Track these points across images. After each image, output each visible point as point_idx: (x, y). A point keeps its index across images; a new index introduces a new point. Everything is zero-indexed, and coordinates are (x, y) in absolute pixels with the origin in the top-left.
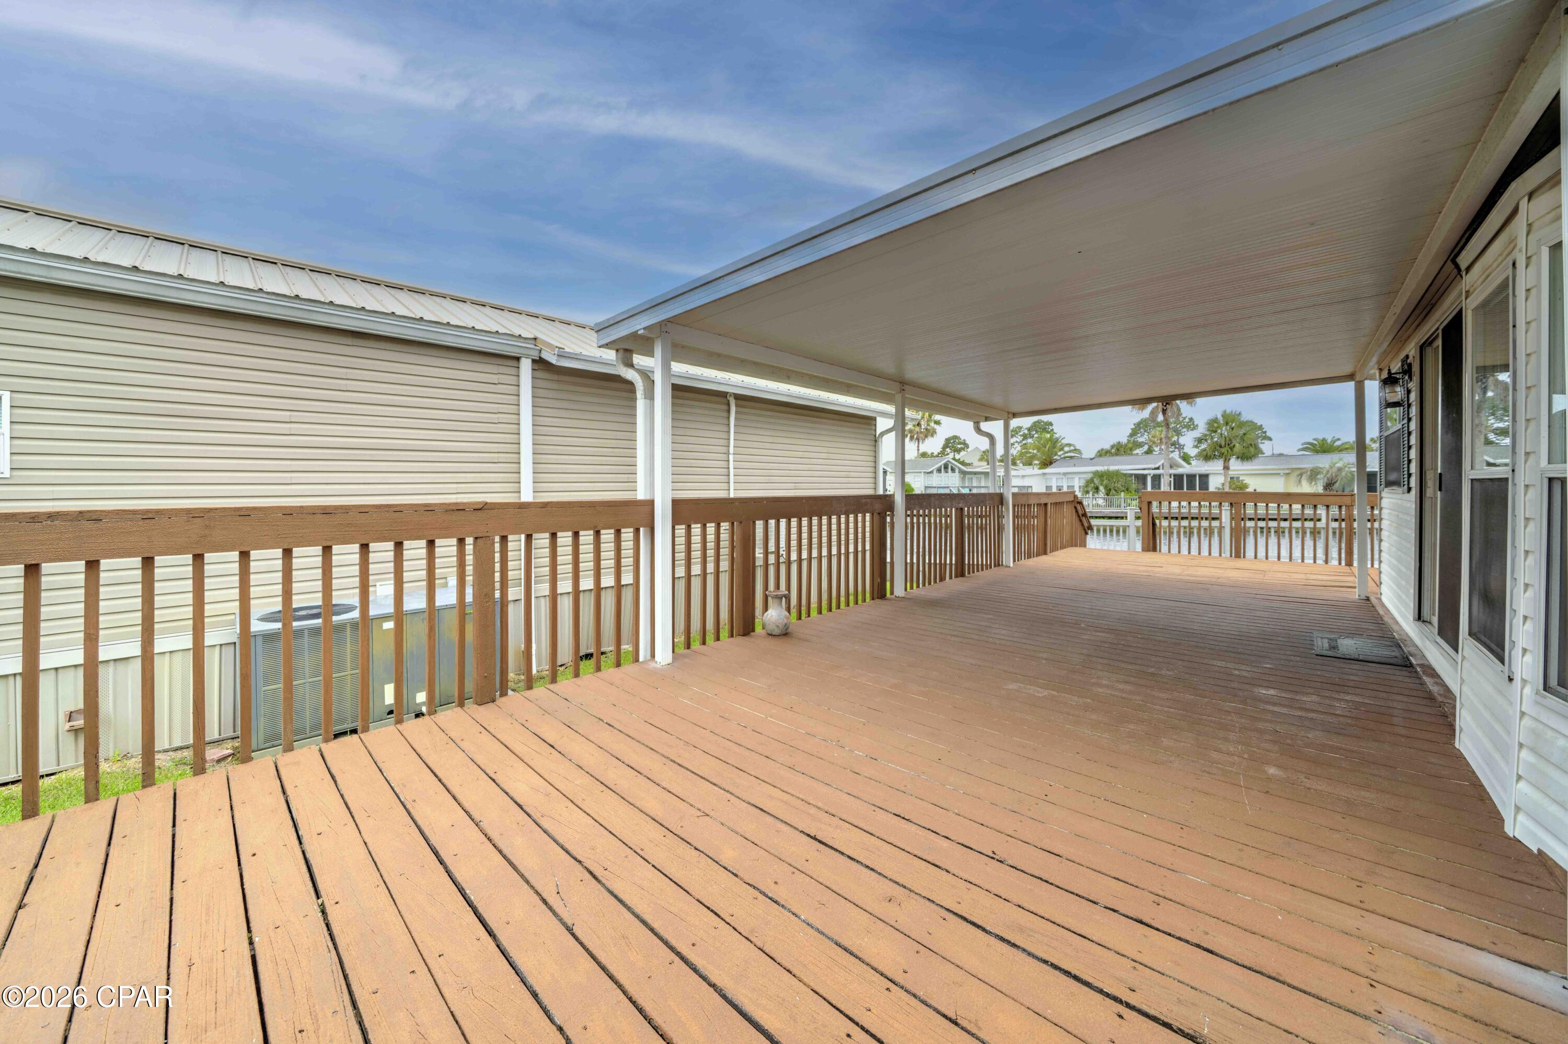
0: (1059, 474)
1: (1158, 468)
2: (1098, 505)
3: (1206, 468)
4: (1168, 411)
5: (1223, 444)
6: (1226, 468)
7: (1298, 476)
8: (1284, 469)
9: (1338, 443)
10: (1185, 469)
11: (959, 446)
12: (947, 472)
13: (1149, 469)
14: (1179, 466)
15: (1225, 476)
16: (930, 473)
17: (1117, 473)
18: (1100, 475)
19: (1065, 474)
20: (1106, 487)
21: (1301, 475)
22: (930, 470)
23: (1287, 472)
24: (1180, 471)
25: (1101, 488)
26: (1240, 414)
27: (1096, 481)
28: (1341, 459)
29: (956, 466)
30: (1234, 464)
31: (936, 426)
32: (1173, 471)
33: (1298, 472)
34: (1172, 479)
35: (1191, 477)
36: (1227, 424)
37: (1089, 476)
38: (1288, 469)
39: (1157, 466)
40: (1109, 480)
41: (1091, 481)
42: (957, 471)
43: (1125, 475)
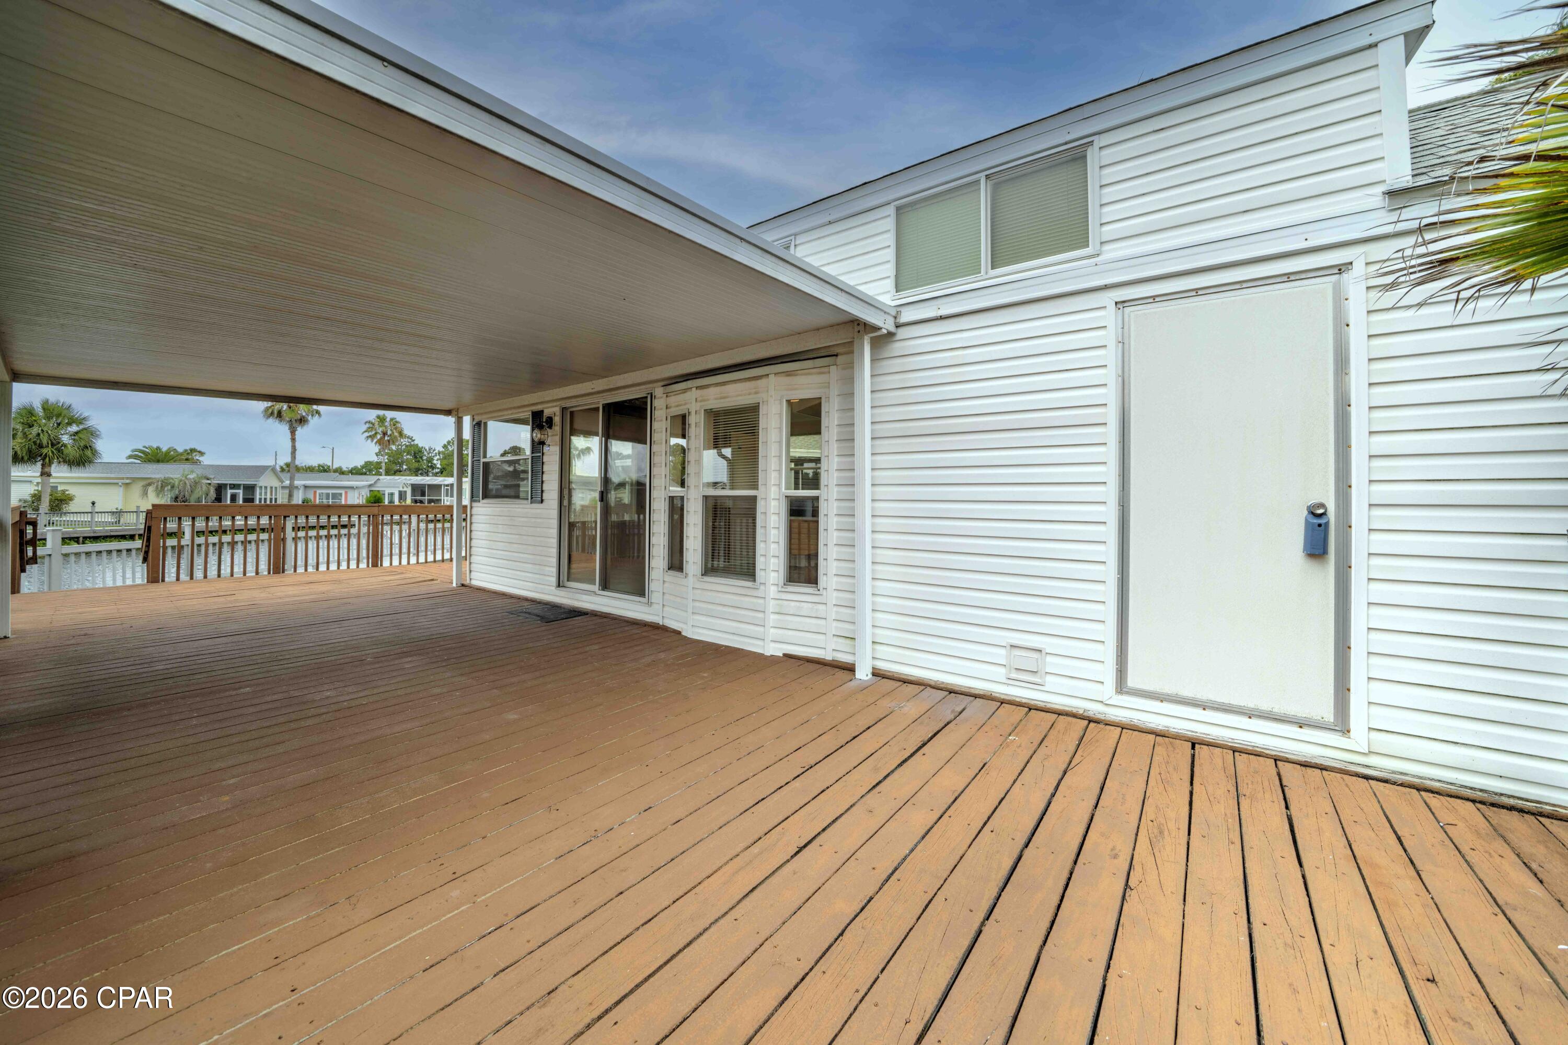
5: (44, 442)
6: (44, 474)
7: (143, 486)
8: (123, 478)
21: (149, 484)
23: (128, 481)
28: (192, 472)
33: (141, 482)
36: (49, 418)
38: (127, 478)
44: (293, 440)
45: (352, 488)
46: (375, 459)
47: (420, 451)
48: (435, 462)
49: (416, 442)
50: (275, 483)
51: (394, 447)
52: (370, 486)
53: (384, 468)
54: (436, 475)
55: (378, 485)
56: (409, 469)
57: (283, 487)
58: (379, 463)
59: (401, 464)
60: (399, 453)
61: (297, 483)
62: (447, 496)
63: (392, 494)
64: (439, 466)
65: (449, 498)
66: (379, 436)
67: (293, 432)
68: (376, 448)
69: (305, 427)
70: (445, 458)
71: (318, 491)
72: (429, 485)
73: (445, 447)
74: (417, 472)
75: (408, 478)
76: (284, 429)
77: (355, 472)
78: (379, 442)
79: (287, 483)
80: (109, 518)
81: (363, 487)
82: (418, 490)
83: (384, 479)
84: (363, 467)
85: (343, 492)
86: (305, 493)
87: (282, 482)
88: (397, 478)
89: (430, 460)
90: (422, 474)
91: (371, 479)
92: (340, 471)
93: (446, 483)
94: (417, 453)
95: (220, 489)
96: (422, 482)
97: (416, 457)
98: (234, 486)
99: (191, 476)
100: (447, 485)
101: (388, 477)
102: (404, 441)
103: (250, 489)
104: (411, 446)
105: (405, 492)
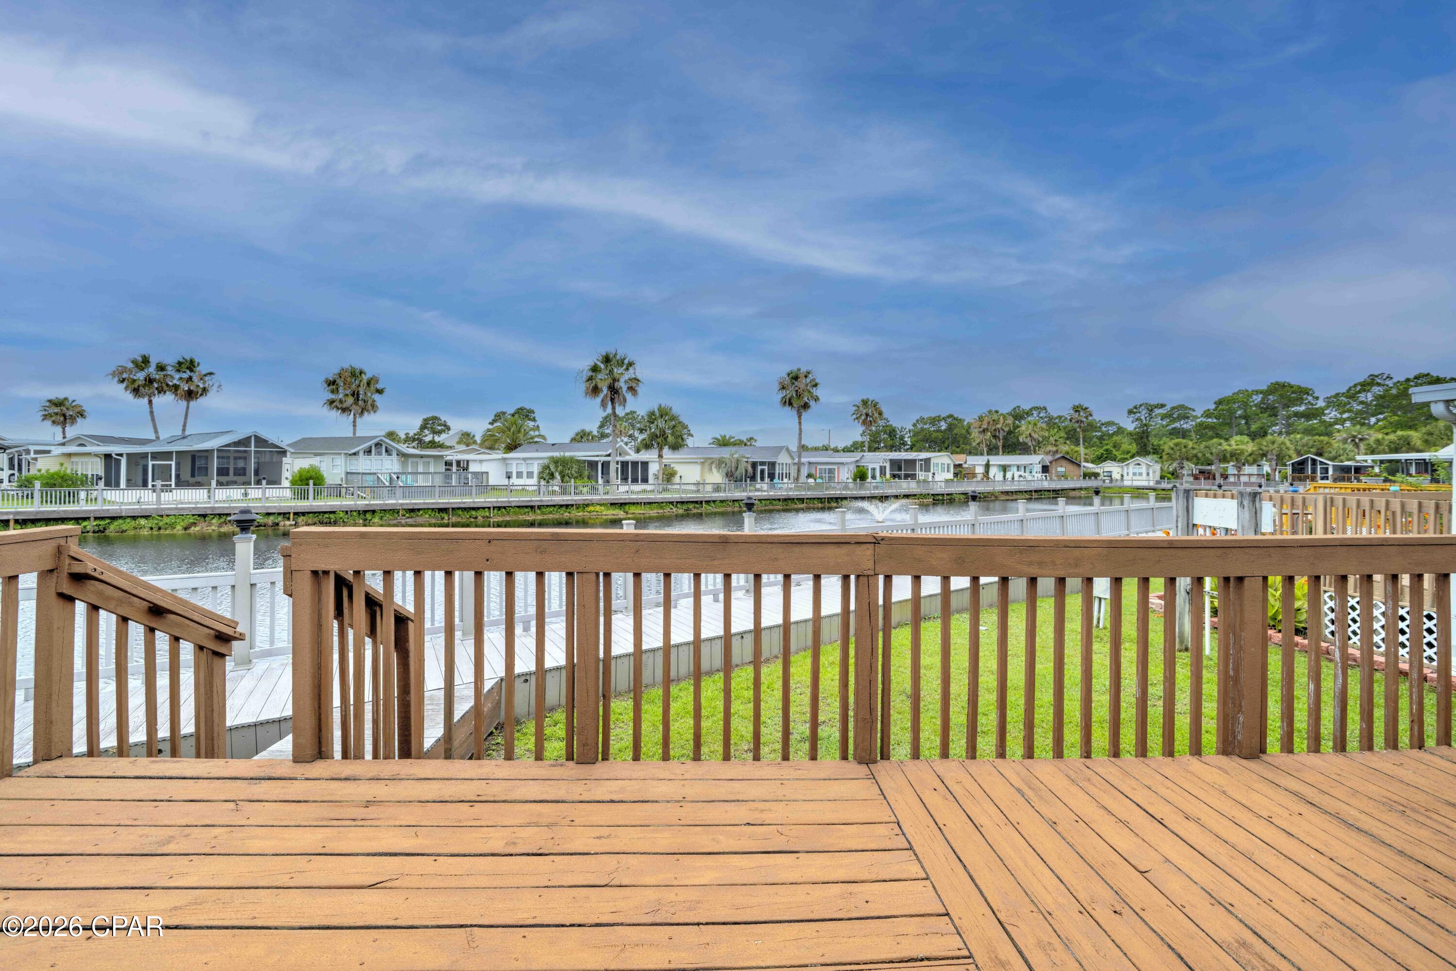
0: (519, 459)
1: (609, 455)
2: (554, 493)
3: (647, 456)
4: (616, 400)
5: (658, 434)
6: (660, 456)
7: (710, 464)
8: (700, 458)
9: (732, 440)
10: (632, 456)
11: (440, 428)
12: (380, 454)
13: (601, 456)
14: (628, 454)
15: (660, 463)
16: (355, 454)
17: (572, 460)
18: (556, 461)
19: (524, 459)
20: (560, 473)
21: (712, 463)
22: (353, 451)
23: (703, 460)
24: (627, 458)
25: (557, 475)
26: (671, 409)
27: (552, 468)
28: (736, 452)
29: (394, 447)
30: (666, 450)
31: (376, 397)
32: (619, 459)
33: (710, 461)
34: (619, 466)
35: (635, 464)
36: (662, 416)
37: (546, 462)
38: (703, 458)
39: (608, 453)
40: (564, 466)
41: (547, 467)
42: (394, 453)
43: (578, 461)
44: (800, 423)
45: (843, 463)
46: (859, 439)
47: (894, 431)
48: (906, 439)
49: (890, 423)
50: (789, 461)
51: (874, 429)
52: (857, 461)
53: (867, 446)
54: (906, 451)
55: (863, 461)
56: (885, 447)
57: (794, 464)
58: (863, 442)
59: (879, 442)
60: (878, 433)
61: (803, 460)
62: (921, 470)
63: (874, 469)
64: (909, 443)
65: (923, 473)
66: (863, 417)
67: (800, 417)
68: (861, 429)
69: (809, 411)
70: (914, 435)
71: (819, 467)
72: (905, 460)
73: (914, 425)
74: (892, 448)
75: (887, 453)
76: (794, 413)
77: (846, 450)
78: (864, 423)
79: (796, 460)
80: (693, 488)
81: (851, 463)
82: (896, 465)
83: (869, 455)
84: (852, 446)
85: (835, 467)
86: (809, 468)
87: (793, 459)
88: (877, 454)
89: (902, 438)
90: (895, 451)
91: (857, 455)
92: (836, 450)
93: (920, 457)
94: (892, 433)
95: (754, 465)
96: (898, 458)
97: (890, 436)
98: (762, 463)
99: (735, 456)
100: (921, 460)
101: (871, 454)
102: (881, 423)
103: (772, 465)
104: (887, 426)
105: (885, 467)
